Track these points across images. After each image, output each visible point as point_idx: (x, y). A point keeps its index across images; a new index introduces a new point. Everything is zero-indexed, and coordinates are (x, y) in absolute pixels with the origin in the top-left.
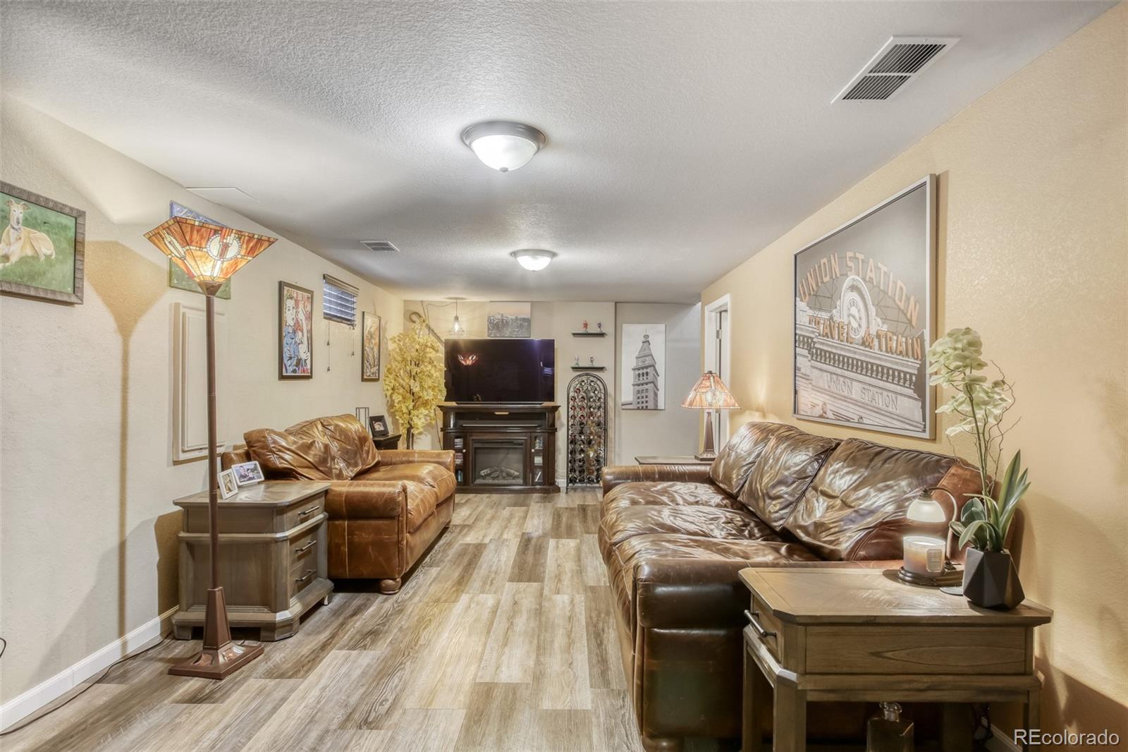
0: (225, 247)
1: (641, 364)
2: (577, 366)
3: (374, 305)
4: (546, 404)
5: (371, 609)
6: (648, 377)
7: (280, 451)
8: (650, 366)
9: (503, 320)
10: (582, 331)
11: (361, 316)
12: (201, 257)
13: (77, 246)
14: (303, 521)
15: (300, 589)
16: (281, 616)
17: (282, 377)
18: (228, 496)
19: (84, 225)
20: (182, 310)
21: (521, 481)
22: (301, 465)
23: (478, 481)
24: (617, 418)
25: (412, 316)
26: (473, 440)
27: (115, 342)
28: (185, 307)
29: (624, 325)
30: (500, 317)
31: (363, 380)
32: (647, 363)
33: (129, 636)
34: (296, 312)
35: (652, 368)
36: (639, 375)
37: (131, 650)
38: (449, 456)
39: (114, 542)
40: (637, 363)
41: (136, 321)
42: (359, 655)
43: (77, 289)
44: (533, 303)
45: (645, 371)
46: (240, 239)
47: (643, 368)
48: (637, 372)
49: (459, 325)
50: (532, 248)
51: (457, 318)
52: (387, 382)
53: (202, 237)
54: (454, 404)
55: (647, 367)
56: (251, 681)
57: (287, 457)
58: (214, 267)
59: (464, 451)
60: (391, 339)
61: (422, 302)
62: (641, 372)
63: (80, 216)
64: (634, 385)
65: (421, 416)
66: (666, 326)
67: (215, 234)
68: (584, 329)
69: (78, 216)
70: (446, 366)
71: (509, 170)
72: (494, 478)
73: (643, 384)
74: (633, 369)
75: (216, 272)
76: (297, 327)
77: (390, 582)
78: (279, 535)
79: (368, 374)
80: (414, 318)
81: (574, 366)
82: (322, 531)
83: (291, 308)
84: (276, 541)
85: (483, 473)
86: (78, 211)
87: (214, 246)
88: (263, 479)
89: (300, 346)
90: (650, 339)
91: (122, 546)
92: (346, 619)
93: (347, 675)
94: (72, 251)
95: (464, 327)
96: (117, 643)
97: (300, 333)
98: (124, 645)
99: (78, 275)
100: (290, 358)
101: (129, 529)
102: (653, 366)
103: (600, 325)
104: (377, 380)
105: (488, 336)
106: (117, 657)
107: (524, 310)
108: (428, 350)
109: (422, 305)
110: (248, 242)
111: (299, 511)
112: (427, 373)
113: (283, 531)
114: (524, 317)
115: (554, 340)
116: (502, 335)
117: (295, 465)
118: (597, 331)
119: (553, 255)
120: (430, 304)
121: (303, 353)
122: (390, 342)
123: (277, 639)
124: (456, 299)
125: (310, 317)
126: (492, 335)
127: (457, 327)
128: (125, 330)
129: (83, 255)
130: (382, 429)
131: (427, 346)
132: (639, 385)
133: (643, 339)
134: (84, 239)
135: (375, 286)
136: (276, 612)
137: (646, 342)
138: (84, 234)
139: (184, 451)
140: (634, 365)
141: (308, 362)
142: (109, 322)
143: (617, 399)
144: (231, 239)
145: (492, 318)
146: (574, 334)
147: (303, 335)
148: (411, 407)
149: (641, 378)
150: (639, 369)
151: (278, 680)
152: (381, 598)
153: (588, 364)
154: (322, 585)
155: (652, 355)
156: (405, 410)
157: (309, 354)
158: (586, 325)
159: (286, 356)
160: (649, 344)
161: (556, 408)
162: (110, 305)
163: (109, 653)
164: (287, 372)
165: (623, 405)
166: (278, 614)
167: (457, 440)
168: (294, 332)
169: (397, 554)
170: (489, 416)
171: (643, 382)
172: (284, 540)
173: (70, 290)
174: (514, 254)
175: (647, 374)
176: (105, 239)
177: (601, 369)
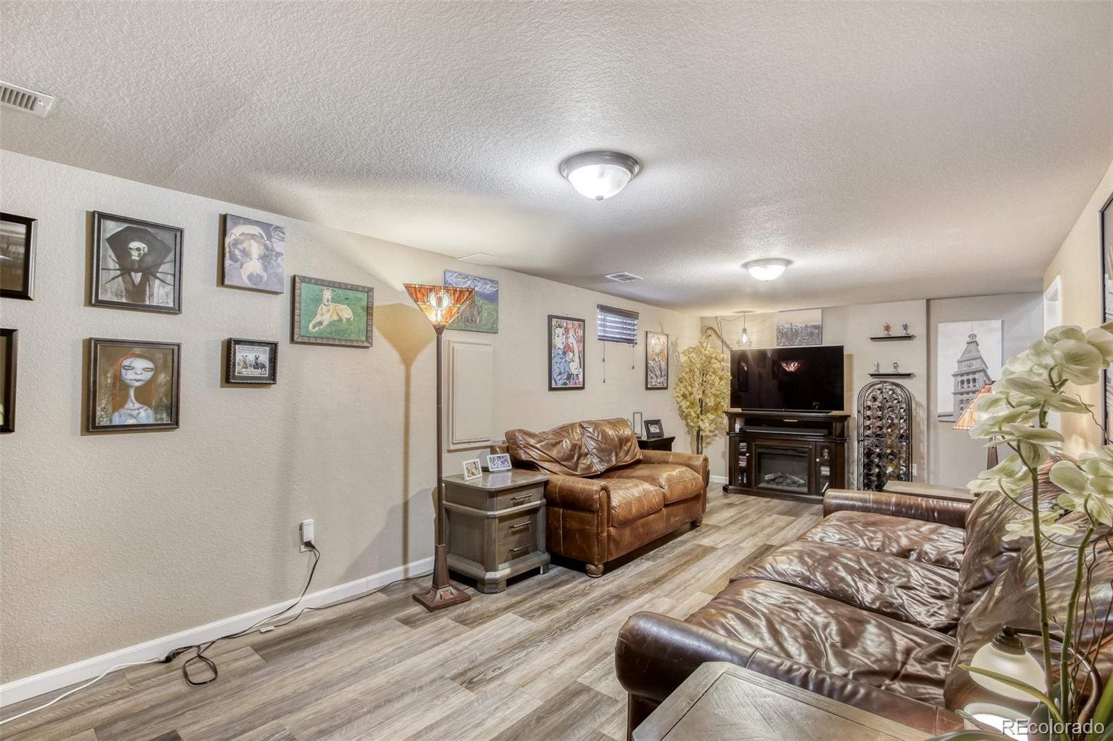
0: (440, 300)
1: (965, 370)
2: (877, 373)
3: (661, 325)
4: (835, 413)
5: (568, 586)
6: (977, 384)
7: (525, 447)
8: (980, 371)
9: (792, 328)
10: (883, 334)
11: (643, 335)
12: (427, 309)
13: (369, 310)
14: (515, 505)
15: (514, 557)
16: (490, 575)
17: (551, 389)
18: (467, 479)
19: (373, 296)
20: (452, 344)
21: (805, 490)
22: (543, 459)
23: (762, 485)
24: (932, 432)
25: (708, 330)
26: (756, 445)
27: (401, 369)
28: (454, 342)
29: (939, 325)
30: (788, 326)
31: (647, 389)
32: (974, 368)
33: (411, 565)
34: (566, 338)
35: (982, 374)
36: (962, 382)
37: (411, 575)
38: (699, 460)
39: (399, 501)
40: (959, 367)
41: (416, 355)
42: (524, 621)
43: (369, 338)
44: (823, 310)
45: (971, 377)
46: (448, 292)
47: (968, 374)
48: (960, 379)
49: (747, 336)
50: (762, 258)
51: (745, 330)
52: (677, 390)
53: (423, 295)
54: (739, 410)
55: (974, 373)
56: (446, 618)
57: (531, 453)
58: (436, 315)
59: (748, 455)
60: (682, 353)
61: (716, 317)
62: (965, 378)
63: (370, 291)
64: (955, 394)
65: (706, 421)
66: (1002, 321)
67: (430, 292)
68: (886, 332)
69: (369, 291)
70: (731, 375)
71: (605, 198)
72: (778, 484)
73: (968, 393)
74: (953, 375)
75: (439, 318)
76: (567, 349)
77: (593, 567)
78: (489, 513)
79: (653, 382)
80: (710, 332)
81: (872, 373)
82: (541, 515)
83: (561, 335)
84: (488, 517)
85: (767, 477)
86: (368, 288)
87: (433, 300)
88: (511, 467)
89: (571, 364)
90: (977, 339)
91: (406, 505)
92: (543, 590)
93: (499, 636)
94: (365, 314)
95: (754, 338)
96: (401, 568)
97: (571, 354)
98: (406, 571)
99: (369, 329)
100: (560, 374)
101: (412, 493)
102: (984, 371)
103: (905, 327)
104: (666, 388)
105: (777, 345)
106: (402, 577)
107: (814, 317)
108: (713, 360)
109: (716, 320)
110: (454, 294)
111: (511, 496)
112: (711, 382)
113: (493, 511)
114: (815, 324)
115: (843, 347)
116: (791, 343)
117: (537, 458)
118: (903, 333)
119: (788, 262)
120: (723, 318)
121: (574, 368)
122: (681, 355)
123: (486, 592)
124: (744, 312)
125: (583, 340)
126: (781, 345)
127: (745, 339)
128: (407, 361)
129: (372, 316)
130: (658, 431)
131: (711, 358)
132: (962, 394)
133: (969, 340)
134: (372, 305)
135: (662, 309)
136: (487, 571)
137: (973, 342)
138: (372, 302)
139: (453, 444)
140: (955, 369)
141: (581, 376)
142: (395, 356)
143: (932, 408)
144: (441, 294)
145: (781, 328)
146: (872, 339)
147: (574, 355)
148: (699, 412)
149: (965, 386)
150: (962, 375)
151: (458, 624)
152: (585, 578)
153: (891, 371)
154: (538, 558)
155: (981, 358)
156: (694, 415)
157: (581, 370)
158: (887, 328)
159: (555, 371)
160: (978, 345)
161: (845, 418)
162: (394, 345)
163: (395, 573)
164: (556, 385)
165: (939, 416)
166: (488, 573)
167: (742, 444)
168: (564, 353)
169: (596, 543)
170: (777, 422)
171: (967, 390)
172: (494, 517)
173: (364, 338)
174: (745, 265)
175: (974, 380)
176: (390, 303)
177: (908, 375)
